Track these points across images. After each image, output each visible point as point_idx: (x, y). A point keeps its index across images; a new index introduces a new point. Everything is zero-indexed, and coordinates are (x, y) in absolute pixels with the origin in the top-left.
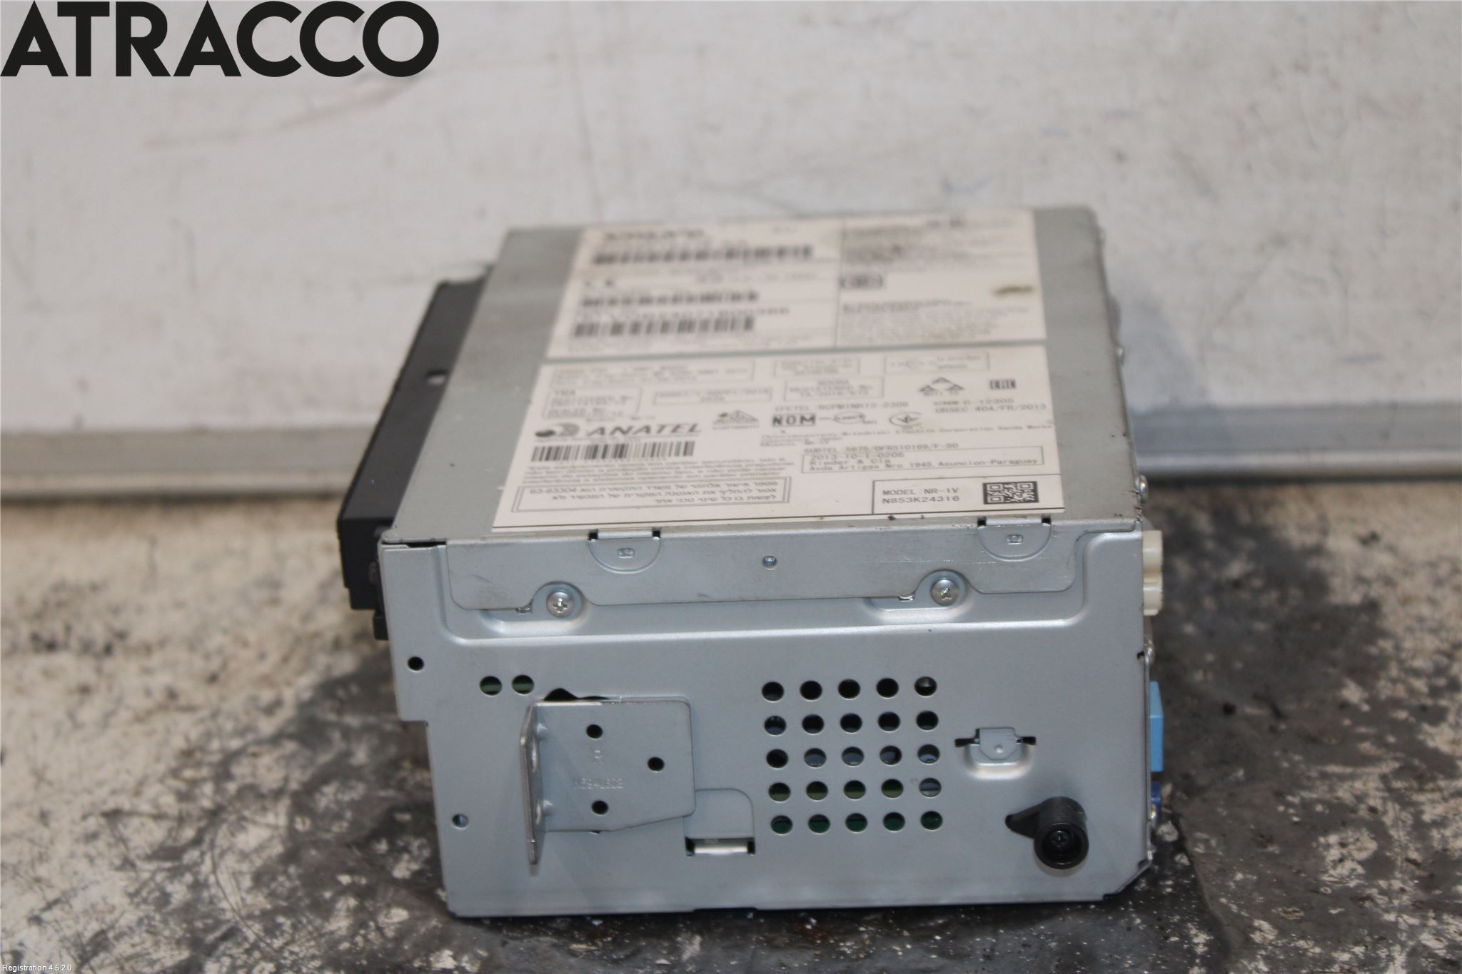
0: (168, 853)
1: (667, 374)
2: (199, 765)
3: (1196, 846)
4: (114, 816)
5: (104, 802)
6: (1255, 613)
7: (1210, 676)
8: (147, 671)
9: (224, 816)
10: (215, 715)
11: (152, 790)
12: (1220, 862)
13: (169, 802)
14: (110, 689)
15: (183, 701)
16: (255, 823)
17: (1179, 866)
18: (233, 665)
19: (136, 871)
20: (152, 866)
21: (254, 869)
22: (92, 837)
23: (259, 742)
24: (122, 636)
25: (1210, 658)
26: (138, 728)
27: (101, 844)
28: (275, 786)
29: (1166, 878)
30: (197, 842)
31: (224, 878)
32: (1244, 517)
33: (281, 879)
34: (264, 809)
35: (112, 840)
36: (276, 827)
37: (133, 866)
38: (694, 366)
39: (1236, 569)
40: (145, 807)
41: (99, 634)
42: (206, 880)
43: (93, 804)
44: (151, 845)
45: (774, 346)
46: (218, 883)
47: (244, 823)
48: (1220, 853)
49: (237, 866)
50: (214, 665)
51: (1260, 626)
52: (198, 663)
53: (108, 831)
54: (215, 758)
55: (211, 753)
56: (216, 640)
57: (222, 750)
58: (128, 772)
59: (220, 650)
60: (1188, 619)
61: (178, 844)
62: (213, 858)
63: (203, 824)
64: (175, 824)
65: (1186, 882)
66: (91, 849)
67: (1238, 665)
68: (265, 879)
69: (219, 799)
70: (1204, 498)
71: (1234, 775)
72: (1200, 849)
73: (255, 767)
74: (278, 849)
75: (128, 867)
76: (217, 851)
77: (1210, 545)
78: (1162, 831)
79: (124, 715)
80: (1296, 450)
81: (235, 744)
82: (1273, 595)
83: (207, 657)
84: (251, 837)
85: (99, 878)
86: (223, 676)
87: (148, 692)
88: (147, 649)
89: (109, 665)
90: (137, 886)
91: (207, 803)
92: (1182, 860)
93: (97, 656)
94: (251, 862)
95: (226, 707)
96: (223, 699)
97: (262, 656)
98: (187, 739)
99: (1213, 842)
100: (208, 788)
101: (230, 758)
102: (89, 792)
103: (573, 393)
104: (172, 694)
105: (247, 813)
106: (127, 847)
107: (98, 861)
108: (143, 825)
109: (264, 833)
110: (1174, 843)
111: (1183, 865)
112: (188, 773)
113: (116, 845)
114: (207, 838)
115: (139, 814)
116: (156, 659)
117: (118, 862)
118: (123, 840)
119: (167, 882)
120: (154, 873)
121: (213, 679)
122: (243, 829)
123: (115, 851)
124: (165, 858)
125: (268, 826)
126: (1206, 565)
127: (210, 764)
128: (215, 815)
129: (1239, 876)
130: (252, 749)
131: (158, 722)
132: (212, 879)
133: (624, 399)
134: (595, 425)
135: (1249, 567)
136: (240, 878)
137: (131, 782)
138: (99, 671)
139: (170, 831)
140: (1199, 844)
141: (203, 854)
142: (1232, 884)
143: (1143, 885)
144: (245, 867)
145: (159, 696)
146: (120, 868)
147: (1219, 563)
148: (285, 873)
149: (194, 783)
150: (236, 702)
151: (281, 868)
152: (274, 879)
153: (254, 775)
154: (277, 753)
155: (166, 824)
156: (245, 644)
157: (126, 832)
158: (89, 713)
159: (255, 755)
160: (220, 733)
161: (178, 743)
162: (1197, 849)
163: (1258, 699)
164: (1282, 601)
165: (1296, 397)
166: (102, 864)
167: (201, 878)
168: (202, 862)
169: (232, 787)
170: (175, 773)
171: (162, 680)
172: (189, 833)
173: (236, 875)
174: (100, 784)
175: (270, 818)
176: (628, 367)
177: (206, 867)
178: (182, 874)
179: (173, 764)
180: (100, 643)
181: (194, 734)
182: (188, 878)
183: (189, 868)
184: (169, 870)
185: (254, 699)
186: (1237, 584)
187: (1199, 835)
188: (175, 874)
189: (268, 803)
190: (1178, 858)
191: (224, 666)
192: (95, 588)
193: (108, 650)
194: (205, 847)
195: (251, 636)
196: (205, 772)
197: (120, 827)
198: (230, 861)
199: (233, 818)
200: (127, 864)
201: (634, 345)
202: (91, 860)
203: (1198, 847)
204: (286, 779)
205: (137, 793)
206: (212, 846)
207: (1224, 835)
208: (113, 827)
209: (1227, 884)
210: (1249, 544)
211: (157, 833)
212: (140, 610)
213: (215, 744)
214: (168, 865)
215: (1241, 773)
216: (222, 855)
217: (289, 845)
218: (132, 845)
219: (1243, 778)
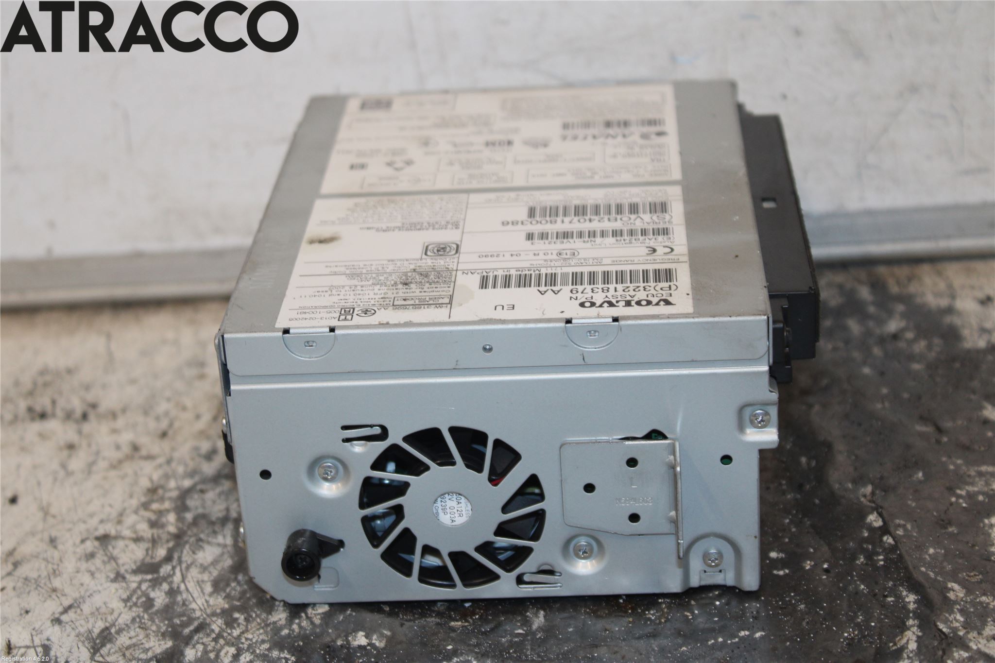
0: (149, 568)
1: (589, 174)
2: (162, 500)
3: (896, 529)
4: (104, 539)
5: (96, 529)
6: (911, 358)
7: (887, 404)
8: (114, 431)
9: (186, 538)
10: (169, 462)
11: (130, 519)
12: (916, 541)
13: (144, 529)
14: (89, 445)
15: (144, 452)
16: (209, 543)
17: (886, 545)
18: (177, 424)
19: (126, 582)
20: (138, 578)
21: (212, 578)
22: (91, 556)
23: (204, 481)
24: (94, 406)
25: (885, 391)
26: (113, 473)
27: (98, 561)
28: (220, 515)
29: (878, 554)
30: (168, 559)
31: (191, 585)
32: (894, 289)
33: (233, 584)
34: (215, 533)
35: (106, 559)
36: (225, 546)
37: (124, 578)
38: (569, 180)
39: (893, 326)
40: (127, 533)
41: (77, 406)
42: (178, 587)
43: (88, 530)
44: (135, 562)
45: (512, 195)
46: (187, 590)
47: (201, 543)
48: (915, 534)
49: (200, 577)
50: (164, 424)
51: (916, 366)
52: (152, 424)
53: (101, 552)
54: (174, 494)
55: (170, 490)
56: (163, 407)
57: (178, 488)
58: (111, 506)
59: (167, 414)
60: (865, 363)
61: (153, 561)
62: (181, 570)
63: (171, 544)
64: (150, 545)
65: (894, 556)
66: (91, 565)
67: (906, 395)
68: (222, 585)
69: (180, 525)
70: (863, 274)
71: (915, 476)
72: (900, 532)
73: (203, 500)
74: (228, 562)
75: (120, 579)
76: (184, 566)
77: (872, 309)
78: (871, 520)
79: (102, 464)
80: (928, 238)
81: (187, 483)
82: (922, 344)
83: (158, 419)
84: (207, 554)
85: (100, 588)
86: (170, 433)
87: (118, 447)
88: (114, 415)
89: (86, 427)
90: (128, 593)
91: (172, 529)
92: (888, 540)
93: (77, 422)
94: (210, 573)
95: (176, 455)
96: (173, 449)
97: (198, 417)
98: (151, 480)
99: (909, 526)
100: (172, 517)
101: (185, 494)
102: (85, 522)
103: (653, 160)
104: (136, 448)
105: (202, 536)
106: (117, 564)
107: (97, 575)
108: (127, 546)
109: (217, 551)
110: (880, 528)
111: (890, 544)
112: (155, 506)
113: (109, 561)
114: (176, 556)
115: (123, 538)
116: (120, 422)
117: (112, 576)
118: (113, 558)
119: (150, 589)
120: (140, 583)
121: (164, 435)
122: (201, 547)
123: (108, 567)
124: (147, 572)
125: (219, 545)
126: (871, 324)
127: (170, 499)
128: (179, 537)
129: (931, 551)
130: (199, 487)
131: (128, 468)
132: (183, 587)
133: (615, 156)
134: (630, 139)
135: (903, 324)
136: (203, 586)
137: (114, 514)
138: (80, 432)
139: (147, 550)
140: (899, 528)
141: (174, 568)
142: (927, 557)
143: (862, 560)
144: (206, 577)
145: (126, 449)
146: (114, 580)
147: (881, 322)
148: (236, 579)
149: (160, 513)
150: (184, 450)
151: (233, 576)
152: (228, 585)
153: (204, 507)
154: (218, 490)
155: (144, 545)
156: (184, 409)
157: (115, 553)
158: (77, 463)
159: (202, 491)
160: (174, 475)
161: (145, 483)
162: (898, 532)
163: (923, 419)
164: (929, 347)
165: (926, 200)
166: (100, 576)
167: (175, 586)
168: (174, 574)
169: (189, 516)
170: (145, 506)
171: (126, 438)
172: (161, 552)
173: (200, 583)
174: (92, 515)
175: (220, 539)
176: (616, 179)
177: (177, 578)
178: (161, 584)
179: (143, 499)
180: (78, 413)
181: (155, 477)
182: (165, 586)
183: (165, 579)
184: (150, 581)
185: (196, 449)
186: (895, 337)
187: (897, 521)
188: (156, 583)
189: (217, 528)
190: (885, 538)
191: (171, 425)
192: (69, 371)
193: (85, 416)
194: (175, 562)
195: (189, 403)
196: (167, 505)
197: (110, 548)
198: (194, 572)
199: (192, 540)
200: (119, 577)
201: (616, 196)
202: (92, 574)
203: (899, 530)
204: (227, 510)
205: (119, 522)
206: (180, 562)
207: (916, 521)
208: (105, 549)
209: (924, 557)
210: (900, 308)
211: (138, 553)
212: (104, 387)
213: (172, 484)
214: (149, 577)
215: (920, 474)
216: (188, 568)
217: (236, 559)
218: (120, 562)
219: (923, 479)
